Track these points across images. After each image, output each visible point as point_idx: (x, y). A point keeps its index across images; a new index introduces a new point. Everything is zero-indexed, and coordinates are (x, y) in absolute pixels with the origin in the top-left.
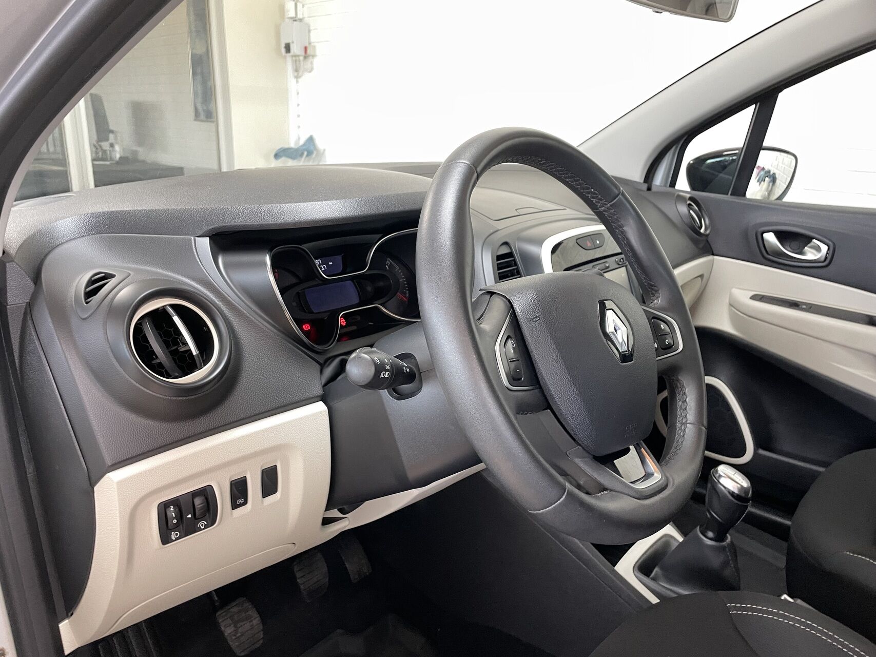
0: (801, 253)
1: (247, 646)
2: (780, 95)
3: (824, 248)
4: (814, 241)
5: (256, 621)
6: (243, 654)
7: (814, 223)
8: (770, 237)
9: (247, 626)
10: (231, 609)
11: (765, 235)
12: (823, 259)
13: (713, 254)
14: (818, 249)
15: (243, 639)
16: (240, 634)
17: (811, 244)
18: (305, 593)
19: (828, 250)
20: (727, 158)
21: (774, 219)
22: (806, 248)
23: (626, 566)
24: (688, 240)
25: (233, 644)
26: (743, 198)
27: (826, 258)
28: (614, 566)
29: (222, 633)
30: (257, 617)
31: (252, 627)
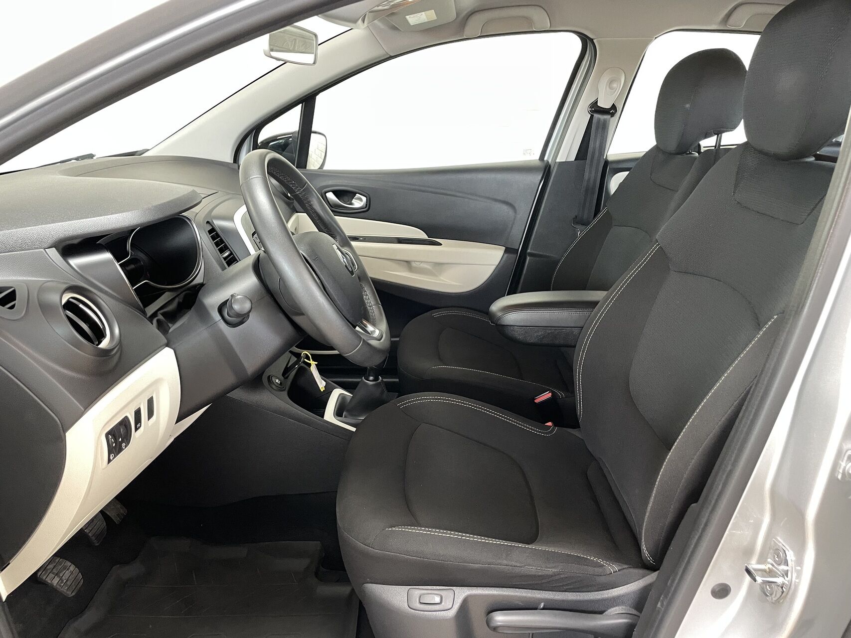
0: (351, 204)
1: (74, 587)
2: (317, 97)
3: (364, 199)
4: (357, 194)
5: (72, 568)
6: (73, 594)
7: (354, 183)
8: (331, 196)
9: (67, 573)
10: (47, 568)
11: (327, 194)
12: (365, 206)
13: (297, 212)
14: (361, 200)
15: (69, 583)
16: (65, 581)
17: (356, 197)
18: (93, 538)
19: (367, 200)
20: (281, 141)
21: (330, 182)
22: (353, 200)
23: (329, 415)
24: (284, 204)
25: (64, 590)
26: (305, 169)
27: (366, 205)
28: (323, 417)
29: (52, 586)
30: (70, 566)
31: (72, 573)
